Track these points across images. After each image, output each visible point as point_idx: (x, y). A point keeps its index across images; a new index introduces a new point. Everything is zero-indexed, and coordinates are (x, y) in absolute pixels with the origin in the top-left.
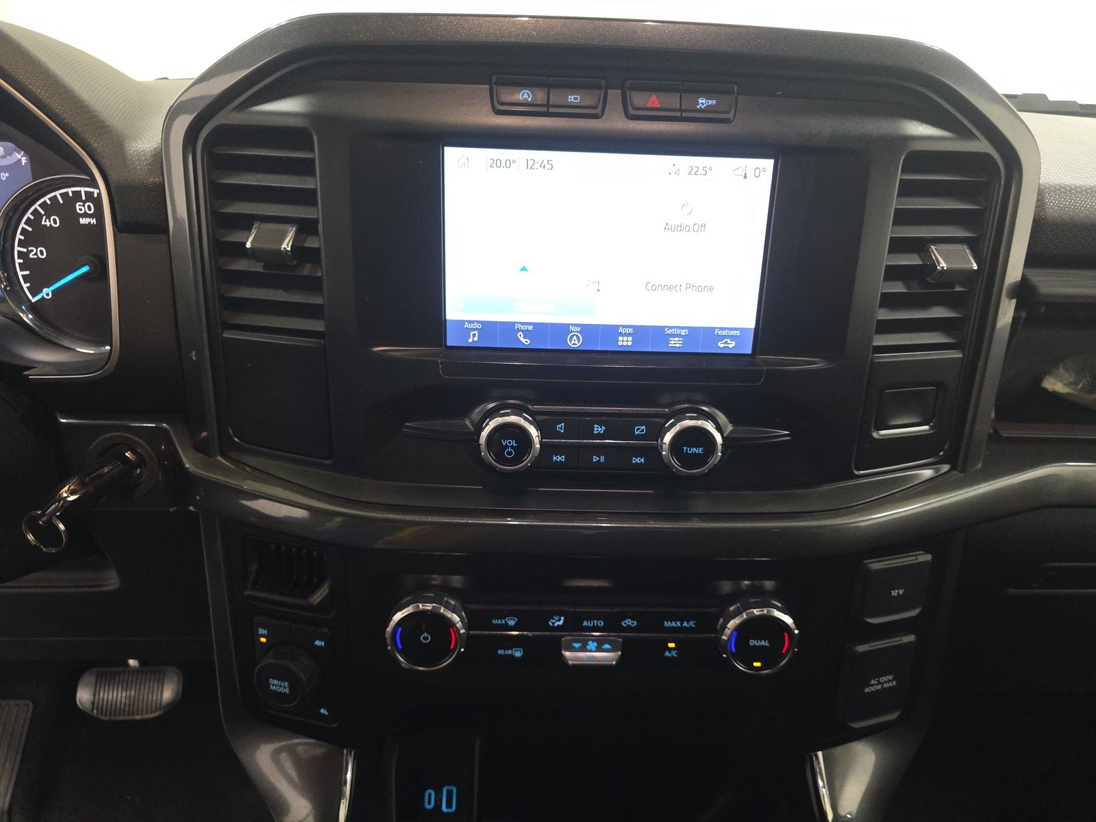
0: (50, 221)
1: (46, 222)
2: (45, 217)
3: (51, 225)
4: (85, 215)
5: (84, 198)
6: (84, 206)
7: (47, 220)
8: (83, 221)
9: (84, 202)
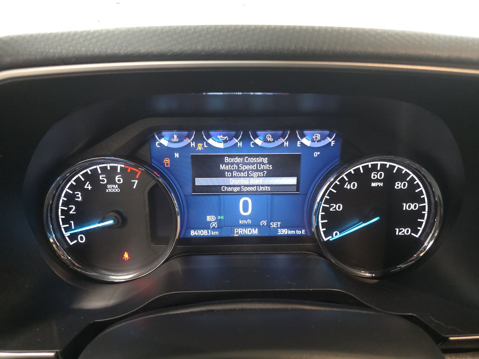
0: (350, 186)
1: (347, 186)
2: (347, 183)
3: (350, 188)
4: (377, 180)
5: (379, 169)
6: (377, 174)
7: (349, 185)
8: (374, 185)
9: (378, 171)
